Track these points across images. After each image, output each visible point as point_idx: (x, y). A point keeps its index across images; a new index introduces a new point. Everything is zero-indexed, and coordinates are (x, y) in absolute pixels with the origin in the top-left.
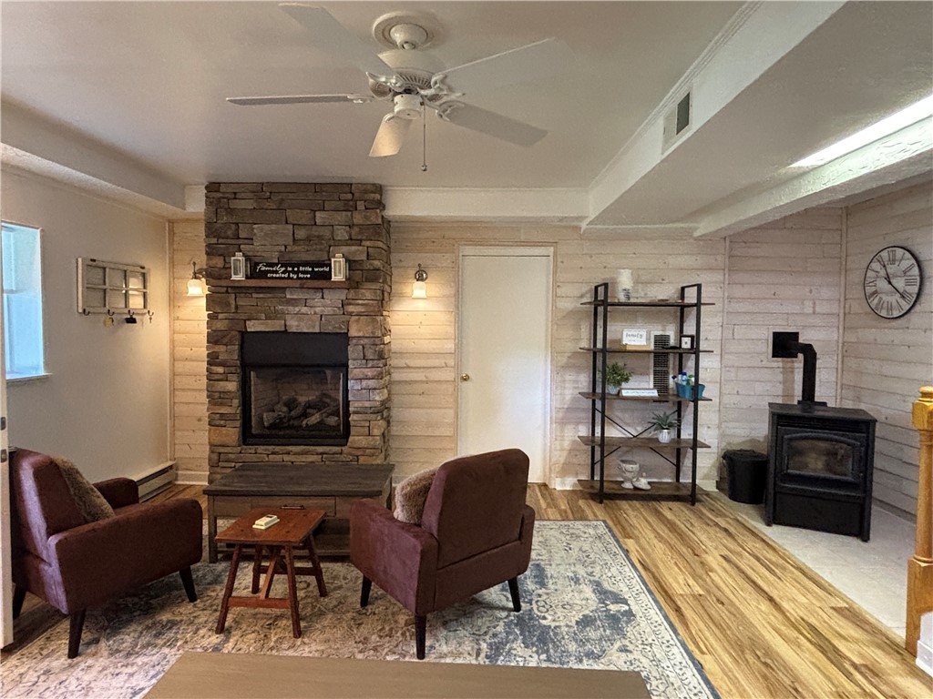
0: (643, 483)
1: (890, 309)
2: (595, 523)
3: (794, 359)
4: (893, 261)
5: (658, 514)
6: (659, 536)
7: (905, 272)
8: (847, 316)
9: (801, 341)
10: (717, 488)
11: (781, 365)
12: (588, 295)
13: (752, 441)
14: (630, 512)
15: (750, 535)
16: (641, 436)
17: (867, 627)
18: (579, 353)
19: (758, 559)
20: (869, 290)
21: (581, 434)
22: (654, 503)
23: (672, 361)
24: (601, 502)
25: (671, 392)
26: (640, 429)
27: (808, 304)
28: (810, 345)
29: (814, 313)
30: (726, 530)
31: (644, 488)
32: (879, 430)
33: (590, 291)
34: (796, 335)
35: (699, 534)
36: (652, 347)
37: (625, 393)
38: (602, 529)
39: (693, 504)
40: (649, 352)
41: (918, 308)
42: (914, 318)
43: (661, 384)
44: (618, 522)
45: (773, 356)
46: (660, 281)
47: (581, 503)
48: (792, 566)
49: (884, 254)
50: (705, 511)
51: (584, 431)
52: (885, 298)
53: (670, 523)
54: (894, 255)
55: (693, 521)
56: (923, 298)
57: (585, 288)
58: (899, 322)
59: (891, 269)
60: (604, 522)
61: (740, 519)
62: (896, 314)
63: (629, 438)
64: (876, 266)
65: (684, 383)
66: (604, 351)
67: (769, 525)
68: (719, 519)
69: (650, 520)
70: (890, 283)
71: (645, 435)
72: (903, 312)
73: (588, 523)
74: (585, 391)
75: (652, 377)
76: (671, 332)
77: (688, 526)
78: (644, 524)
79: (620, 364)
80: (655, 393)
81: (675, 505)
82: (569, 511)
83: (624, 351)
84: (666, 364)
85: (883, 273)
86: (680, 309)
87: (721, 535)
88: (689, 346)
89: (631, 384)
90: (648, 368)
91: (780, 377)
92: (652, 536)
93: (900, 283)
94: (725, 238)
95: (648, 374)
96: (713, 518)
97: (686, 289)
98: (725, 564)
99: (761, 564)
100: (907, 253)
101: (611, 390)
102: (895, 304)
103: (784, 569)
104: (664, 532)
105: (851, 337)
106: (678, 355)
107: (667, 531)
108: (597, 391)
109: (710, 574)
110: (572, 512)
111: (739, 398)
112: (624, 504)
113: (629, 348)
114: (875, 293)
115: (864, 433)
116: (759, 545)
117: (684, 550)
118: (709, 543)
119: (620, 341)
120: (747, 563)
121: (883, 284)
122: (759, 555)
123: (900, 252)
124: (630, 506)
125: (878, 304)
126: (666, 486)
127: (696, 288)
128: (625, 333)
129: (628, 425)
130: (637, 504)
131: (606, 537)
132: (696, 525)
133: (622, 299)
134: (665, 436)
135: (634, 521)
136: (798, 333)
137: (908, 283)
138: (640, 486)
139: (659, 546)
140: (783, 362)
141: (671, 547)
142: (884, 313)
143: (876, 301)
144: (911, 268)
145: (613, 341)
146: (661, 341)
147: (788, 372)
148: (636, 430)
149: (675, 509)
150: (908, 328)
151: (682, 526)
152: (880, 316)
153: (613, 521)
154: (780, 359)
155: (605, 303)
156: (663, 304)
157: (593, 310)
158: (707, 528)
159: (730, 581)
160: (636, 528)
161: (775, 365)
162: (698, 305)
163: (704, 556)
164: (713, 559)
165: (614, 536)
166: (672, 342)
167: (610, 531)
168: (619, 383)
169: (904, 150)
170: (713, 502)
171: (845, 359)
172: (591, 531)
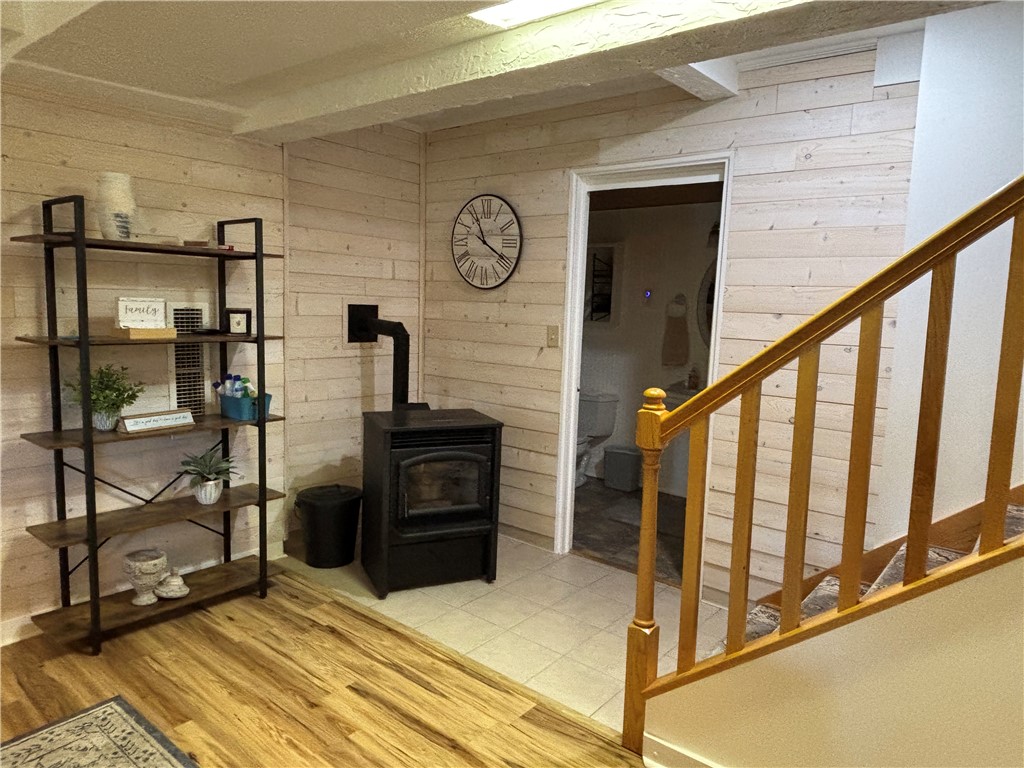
0: (176, 587)
1: (485, 276)
2: (99, 712)
3: (374, 343)
4: (488, 214)
5: (214, 638)
6: (234, 689)
7: (502, 230)
8: (429, 284)
9: (380, 317)
10: (285, 551)
11: (358, 352)
12: (28, 220)
13: (328, 468)
14: (164, 655)
15: (368, 627)
16: (160, 499)
17: (570, 730)
18: (17, 348)
19: (399, 670)
20: (459, 251)
21: (30, 523)
22: (198, 615)
23: (208, 357)
24: (96, 652)
25: (208, 411)
26: (156, 486)
27: (388, 265)
28: (400, 324)
29: (393, 279)
30: (332, 631)
31: (179, 594)
32: (506, 437)
33: (31, 211)
34: (375, 308)
35: (297, 655)
36: (173, 334)
37: (131, 426)
38: (121, 723)
39: (263, 595)
40: (169, 342)
41: (516, 277)
42: (513, 291)
43: (189, 398)
44: (149, 691)
45: (350, 341)
46: (180, 208)
47: (53, 670)
48: (442, 661)
49: (477, 203)
50: (288, 604)
51: (38, 513)
52: (479, 262)
53: (243, 653)
54: (489, 207)
55: (276, 631)
56: (523, 265)
57: (19, 205)
58: (494, 294)
59: (486, 225)
60: (118, 699)
61: (341, 600)
62: (492, 283)
63: (139, 508)
64: (466, 218)
65: (239, 395)
66: (83, 343)
67: (382, 596)
68: (312, 611)
69: (205, 657)
70: (485, 242)
71: (169, 494)
72: (501, 281)
73: (86, 719)
74: (34, 430)
75: (173, 387)
76: (204, 305)
77: (274, 644)
78: (201, 673)
79: (117, 367)
80: (187, 418)
81: (235, 607)
82: (26, 702)
83: (123, 341)
84: (196, 362)
85: (475, 229)
86: (219, 261)
87: (330, 642)
88: (242, 329)
89: (140, 405)
90: (166, 371)
91: (358, 371)
92: (222, 694)
93: (496, 243)
94: (282, 147)
95: (167, 383)
96: (304, 613)
97: (226, 226)
98: (364, 704)
99: (407, 677)
100: (505, 206)
101: (102, 421)
102: (490, 270)
103: (438, 672)
104: (243, 678)
105: (435, 313)
106: (218, 346)
107: (244, 671)
108: (66, 425)
109: (351, 737)
110: (35, 703)
111: (306, 406)
112: (144, 639)
113: (133, 337)
114: (466, 254)
115: (487, 443)
116: (388, 641)
117: (290, 702)
118: (321, 670)
119: (112, 321)
120: (390, 685)
121: (474, 244)
122: (396, 661)
123: (496, 203)
124: (158, 638)
125: (470, 270)
126: (210, 577)
127: (252, 226)
128: (121, 305)
129: (133, 482)
130: (167, 629)
131: (136, 740)
132: (284, 636)
133: (115, 234)
134: (210, 493)
135: (178, 673)
136: (376, 307)
137: (507, 244)
138: (171, 594)
139: (247, 713)
140: (362, 348)
141: (268, 707)
142: (477, 282)
143: (468, 264)
144: (510, 223)
145: (100, 321)
146: (186, 319)
147: (367, 362)
148: (149, 489)
149: (238, 615)
150: (505, 301)
151: (266, 651)
152: (472, 285)
153: (137, 690)
154: (358, 344)
155: (78, 240)
156: (190, 250)
157: (42, 254)
158: (305, 637)
159: (385, 735)
160: (187, 689)
161: (350, 353)
162: (258, 256)
163: (328, 700)
164: (342, 703)
165: (152, 730)
166: (207, 321)
167: (140, 719)
168: (116, 406)
169: (651, 25)
170: (289, 580)
171: (428, 341)
172: (98, 740)
